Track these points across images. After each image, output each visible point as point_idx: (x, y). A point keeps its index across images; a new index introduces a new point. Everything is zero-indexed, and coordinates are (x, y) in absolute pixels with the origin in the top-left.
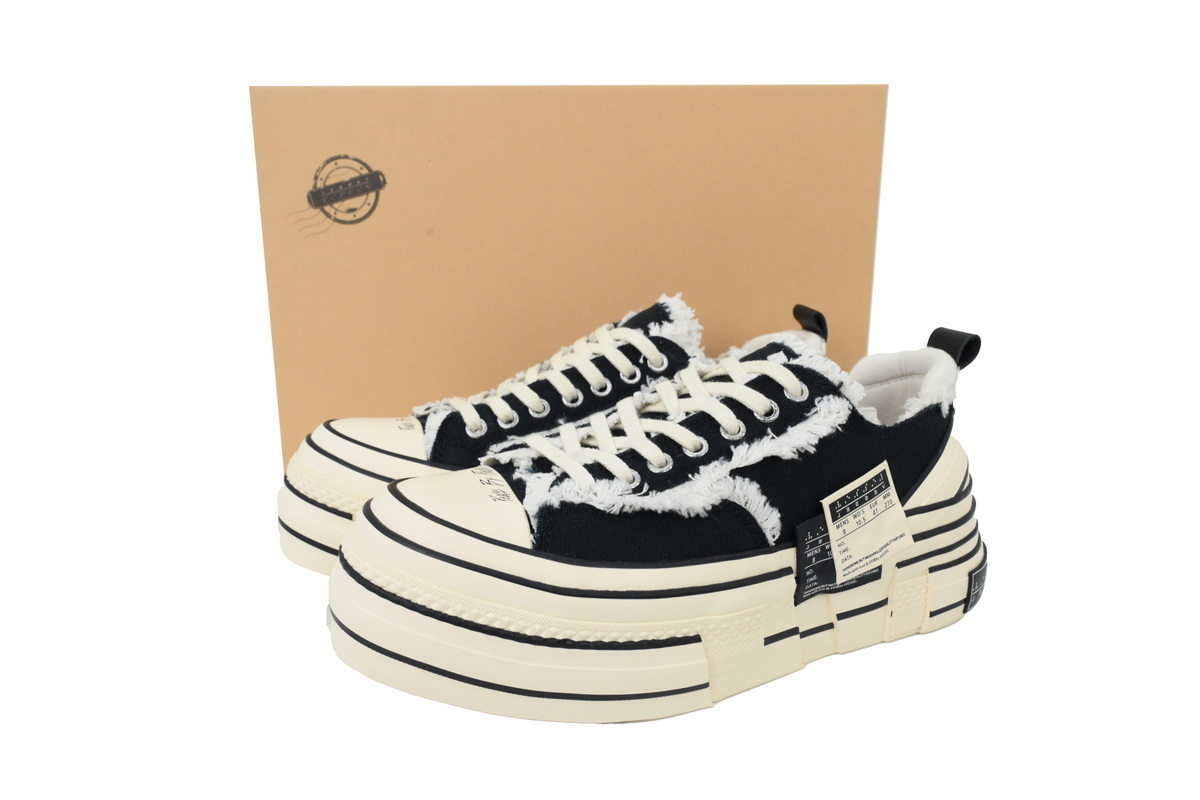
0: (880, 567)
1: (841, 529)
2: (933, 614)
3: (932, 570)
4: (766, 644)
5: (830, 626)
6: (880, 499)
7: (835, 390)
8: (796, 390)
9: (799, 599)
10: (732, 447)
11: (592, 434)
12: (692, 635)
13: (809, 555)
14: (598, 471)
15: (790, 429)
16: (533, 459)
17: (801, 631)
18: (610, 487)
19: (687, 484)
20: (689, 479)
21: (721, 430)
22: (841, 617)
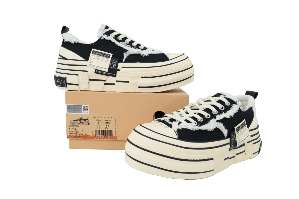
0: (245, 143)
1: (238, 134)
2: (253, 154)
3: (253, 144)
4: (224, 160)
5: (234, 157)
6: (244, 127)
7: (235, 103)
8: (227, 103)
9: (230, 150)
10: (216, 116)
11: (181, 114)
12: (212, 158)
13: (232, 140)
14: (188, 121)
15: (227, 112)
16: (169, 119)
17: (230, 157)
18: (192, 125)
19: (208, 124)
20: (208, 123)
21: (212, 112)
22: (237, 154)
